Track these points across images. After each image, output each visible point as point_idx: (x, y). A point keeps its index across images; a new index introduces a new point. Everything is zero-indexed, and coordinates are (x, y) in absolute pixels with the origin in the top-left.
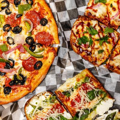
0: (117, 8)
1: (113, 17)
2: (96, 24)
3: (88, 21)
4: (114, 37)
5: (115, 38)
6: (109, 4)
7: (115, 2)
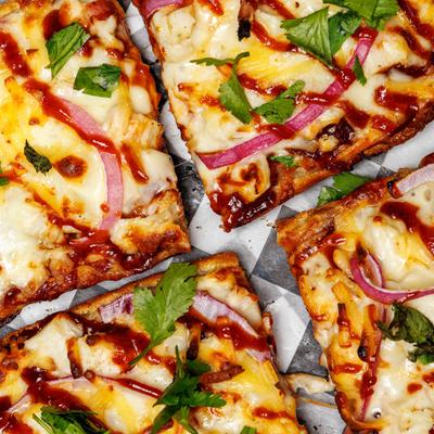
0: (79, 149)
1: (104, 208)
2: (71, 343)
3: (15, 367)
4: (223, 310)
5: (233, 317)
6: (18, 166)
7: (34, 121)
